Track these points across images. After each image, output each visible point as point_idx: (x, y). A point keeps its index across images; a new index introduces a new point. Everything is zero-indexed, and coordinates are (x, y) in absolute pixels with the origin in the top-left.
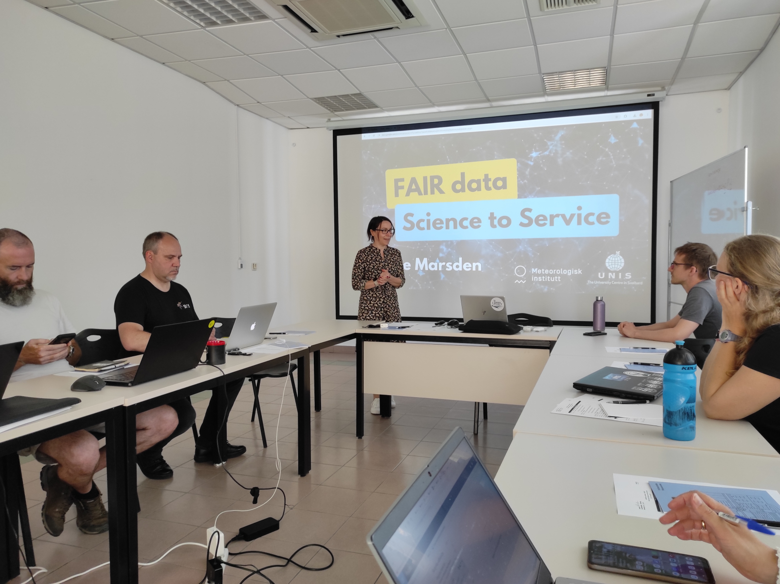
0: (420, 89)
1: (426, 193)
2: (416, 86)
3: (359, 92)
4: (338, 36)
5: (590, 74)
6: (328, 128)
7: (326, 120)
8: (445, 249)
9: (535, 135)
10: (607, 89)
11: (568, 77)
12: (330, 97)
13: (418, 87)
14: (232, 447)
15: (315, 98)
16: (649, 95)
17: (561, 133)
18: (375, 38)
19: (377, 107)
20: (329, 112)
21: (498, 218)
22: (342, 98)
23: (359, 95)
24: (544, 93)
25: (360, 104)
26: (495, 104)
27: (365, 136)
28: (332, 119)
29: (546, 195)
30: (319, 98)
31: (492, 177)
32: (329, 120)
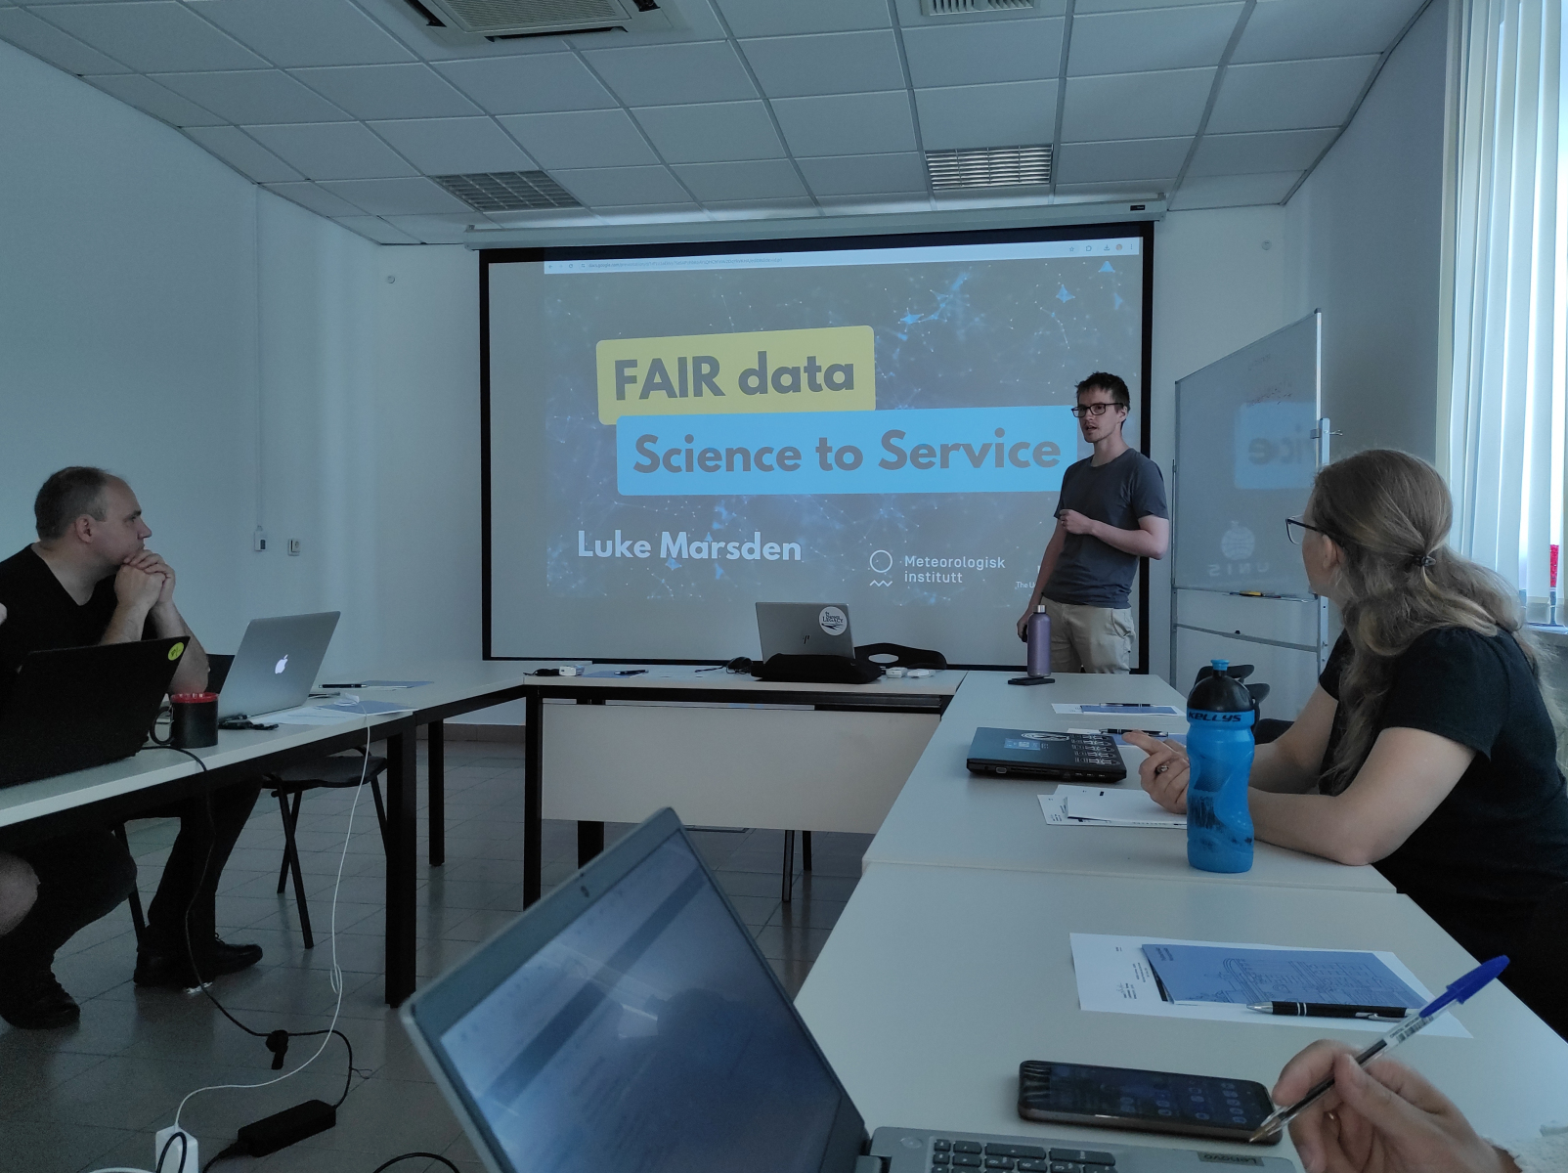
0: (669, 169)
1: (684, 393)
2: (663, 162)
3: (538, 169)
4: (491, 39)
5: (1019, 157)
6: (468, 246)
7: (465, 227)
8: (725, 513)
9: (912, 279)
10: (1054, 192)
11: (977, 160)
12: (473, 176)
13: (667, 166)
14: (229, 948)
15: (440, 177)
16: (1133, 208)
17: (963, 277)
18: (573, 48)
19: (577, 204)
20: (471, 209)
21: (835, 450)
22: (500, 179)
23: (538, 175)
24: (929, 193)
25: (541, 195)
26: (828, 211)
27: (552, 267)
28: (477, 227)
29: (932, 405)
30: (446, 177)
31: (824, 363)
32: (472, 227)
